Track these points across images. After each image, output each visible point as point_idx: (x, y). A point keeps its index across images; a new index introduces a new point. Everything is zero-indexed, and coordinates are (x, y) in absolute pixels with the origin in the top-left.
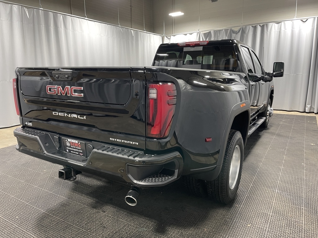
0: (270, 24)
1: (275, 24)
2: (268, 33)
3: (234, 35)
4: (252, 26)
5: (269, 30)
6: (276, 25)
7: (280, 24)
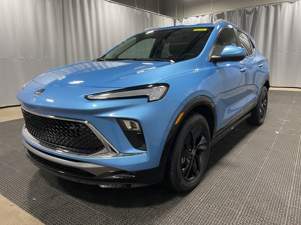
0: (284, 4)
1: (288, 3)
2: (282, 12)
3: (247, 15)
4: (265, 6)
5: (282, 10)
6: (290, 5)
7: (294, 3)
